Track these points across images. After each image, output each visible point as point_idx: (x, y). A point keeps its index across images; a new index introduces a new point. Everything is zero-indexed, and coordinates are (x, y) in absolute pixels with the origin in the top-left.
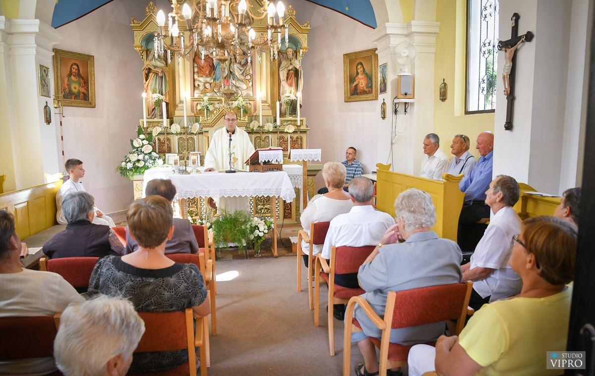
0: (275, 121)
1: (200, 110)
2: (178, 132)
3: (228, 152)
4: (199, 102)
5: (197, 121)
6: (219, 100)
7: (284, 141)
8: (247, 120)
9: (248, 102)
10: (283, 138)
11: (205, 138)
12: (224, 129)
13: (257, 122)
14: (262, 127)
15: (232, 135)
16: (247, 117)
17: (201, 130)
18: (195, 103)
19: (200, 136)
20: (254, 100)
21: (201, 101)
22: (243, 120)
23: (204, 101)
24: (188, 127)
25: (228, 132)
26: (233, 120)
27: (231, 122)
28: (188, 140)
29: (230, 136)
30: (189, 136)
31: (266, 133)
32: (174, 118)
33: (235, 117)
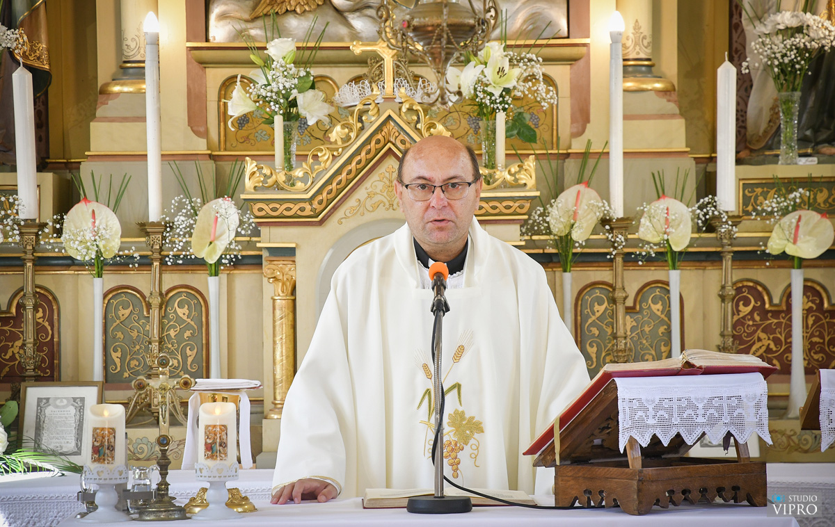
0: (708, 185)
1: (243, 121)
2: (108, 255)
3: (424, 383)
4: (239, 71)
5: (225, 187)
6: (361, 61)
7: (764, 313)
8: (531, 182)
9: (539, 70)
10: (756, 291)
11: (273, 292)
12: (401, 240)
13: (590, 196)
14: (627, 224)
15: (450, 280)
16: (530, 163)
17: (250, 245)
18: (216, 76)
19: (244, 278)
20: (572, 60)
21: (251, 64)
22: (505, 185)
23: (267, 63)
24: (168, 226)
25: (423, 256)
26: (451, 184)
27: (437, 198)
28: (165, 304)
29: (439, 285)
30: (171, 280)
31: (649, 260)
32: (86, 169)
33: (462, 167)
